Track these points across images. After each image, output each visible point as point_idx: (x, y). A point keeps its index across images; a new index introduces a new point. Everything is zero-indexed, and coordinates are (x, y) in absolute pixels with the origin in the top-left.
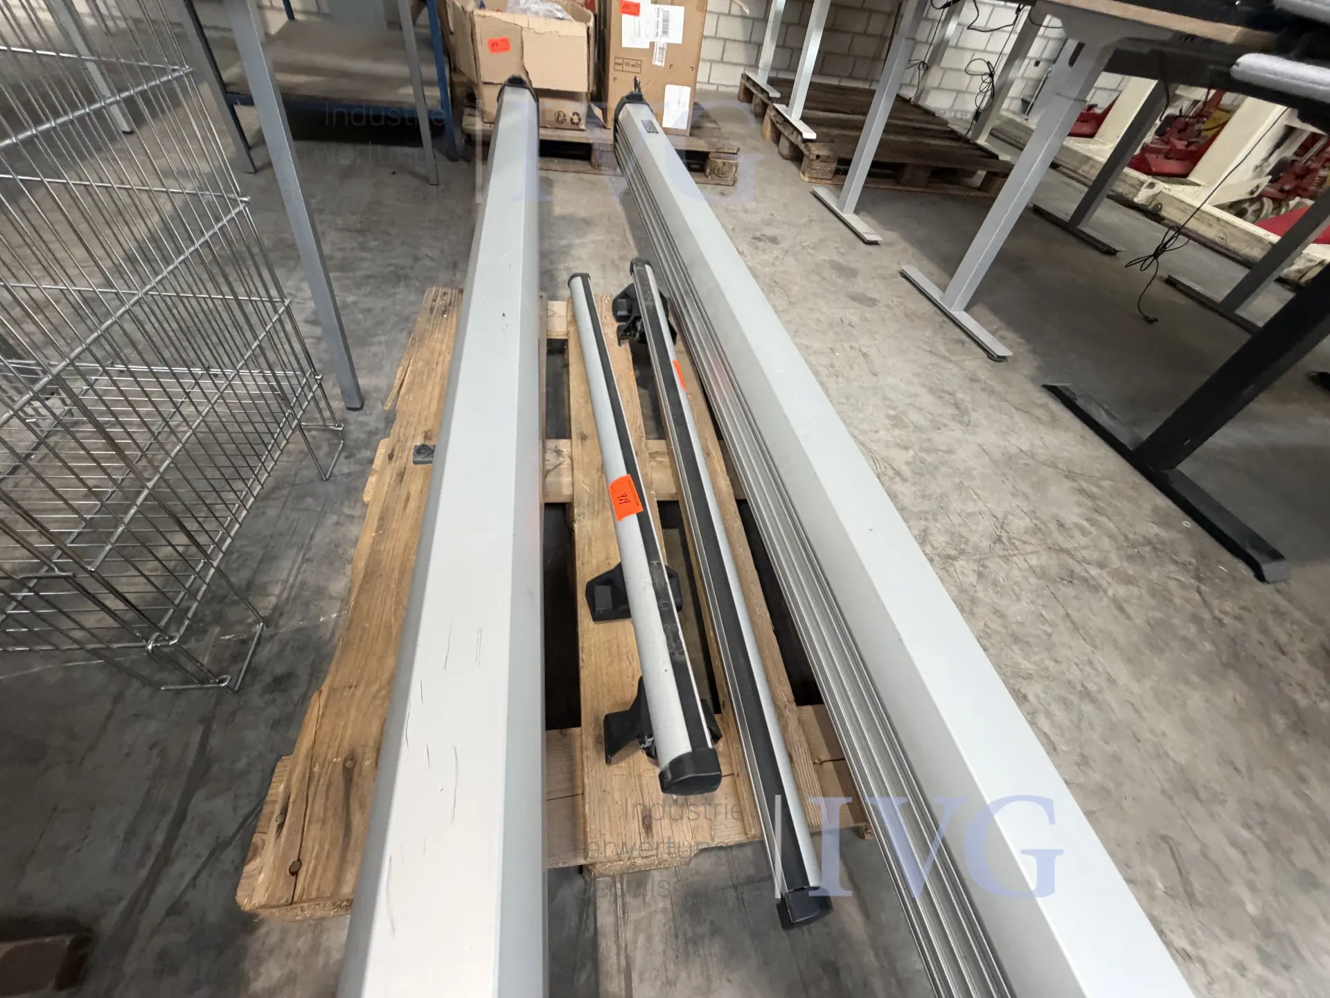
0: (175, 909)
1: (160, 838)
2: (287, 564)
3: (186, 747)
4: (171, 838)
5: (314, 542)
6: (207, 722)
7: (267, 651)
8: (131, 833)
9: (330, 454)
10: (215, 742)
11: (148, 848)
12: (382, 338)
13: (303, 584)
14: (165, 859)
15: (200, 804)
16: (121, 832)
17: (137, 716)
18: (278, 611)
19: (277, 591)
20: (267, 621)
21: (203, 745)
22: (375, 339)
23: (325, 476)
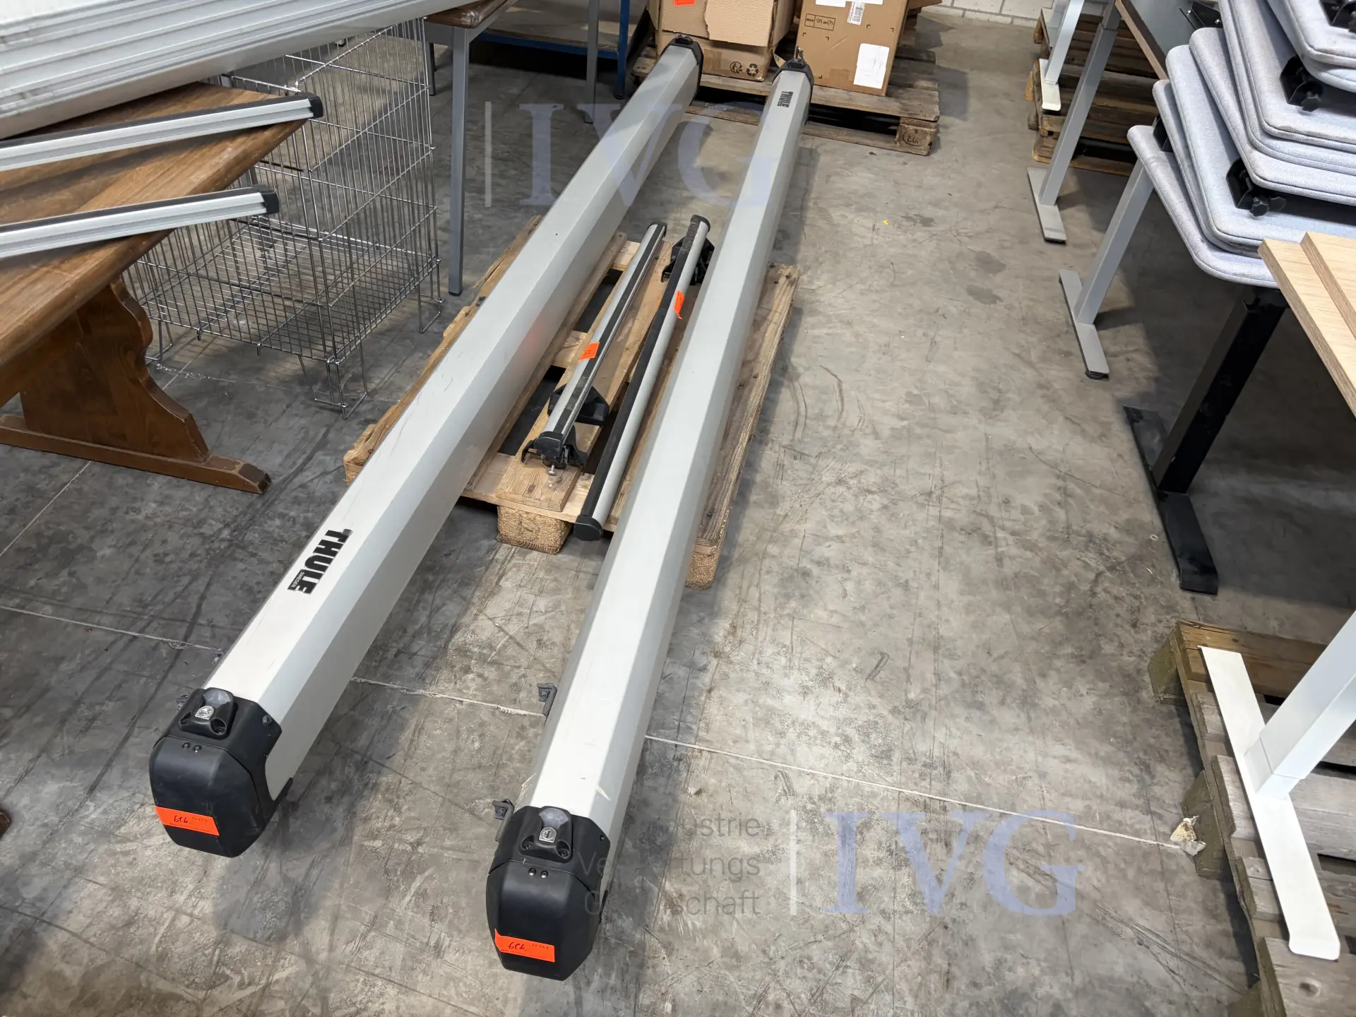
0: (303, 486)
1: (300, 462)
2: (386, 371)
3: (316, 434)
4: (304, 464)
5: (405, 363)
6: (329, 427)
7: (364, 408)
8: (288, 456)
9: (429, 319)
10: (331, 436)
11: (294, 463)
12: (492, 250)
13: (392, 382)
14: (301, 470)
15: (319, 456)
16: (285, 453)
17: (296, 415)
18: (375, 391)
19: (377, 381)
20: (368, 394)
21: (325, 435)
22: (486, 250)
23: (421, 330)
